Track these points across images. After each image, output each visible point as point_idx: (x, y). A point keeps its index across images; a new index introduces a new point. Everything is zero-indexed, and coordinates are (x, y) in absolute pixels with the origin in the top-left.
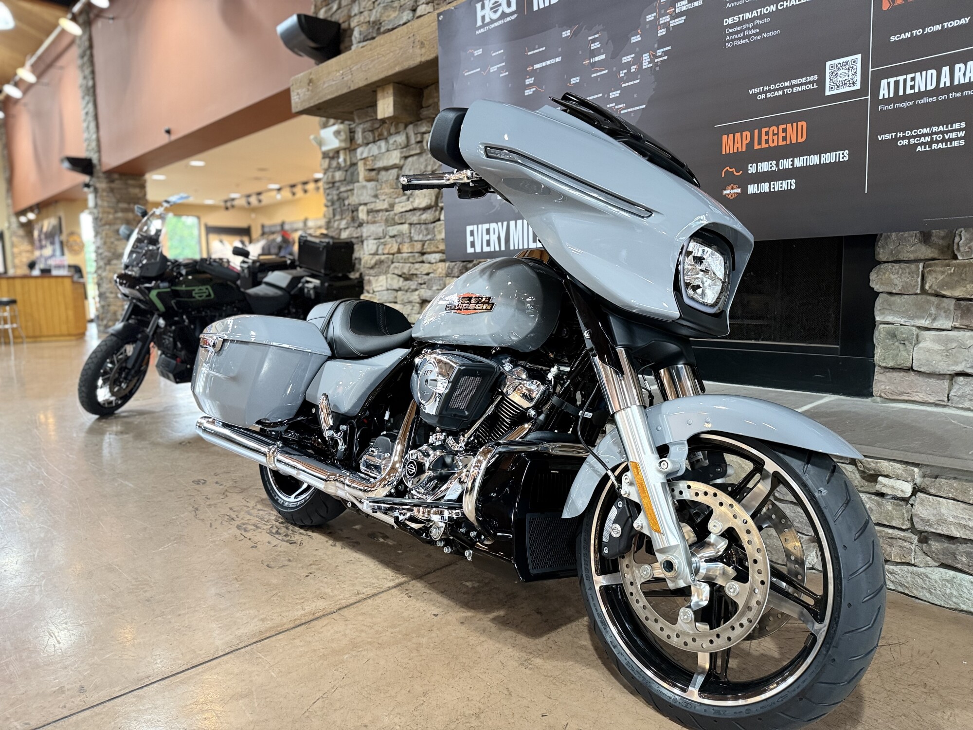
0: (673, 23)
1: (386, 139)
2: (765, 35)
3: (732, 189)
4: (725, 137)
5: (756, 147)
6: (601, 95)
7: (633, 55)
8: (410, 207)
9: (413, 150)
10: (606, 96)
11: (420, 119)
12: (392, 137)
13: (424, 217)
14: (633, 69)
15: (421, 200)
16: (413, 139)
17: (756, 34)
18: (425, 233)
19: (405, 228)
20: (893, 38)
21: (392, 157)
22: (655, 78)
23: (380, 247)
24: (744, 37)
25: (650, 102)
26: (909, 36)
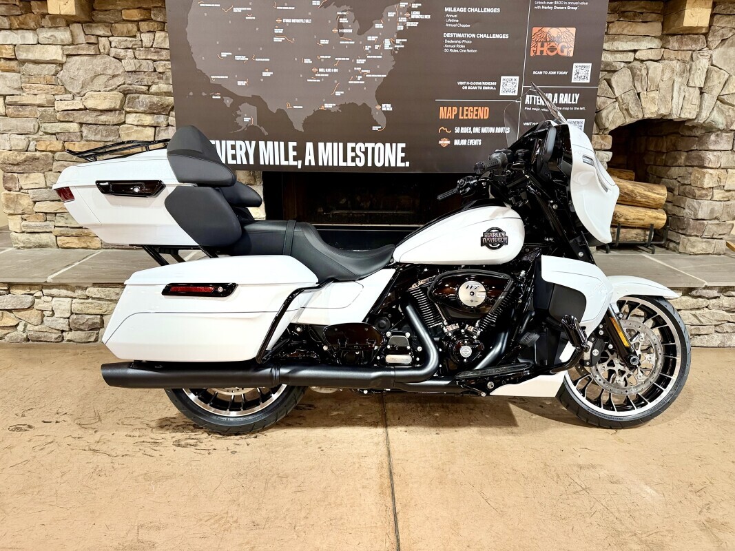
0: (408, 24)
1: (36, 30)
2: (469, 51)
3: (444, 141)
4: (441, 108)
5: (460, 117)
6: (348, 59)
8: (83, 107)
9: (83, 49)
10: (353, 61)
11: (93, 22)
12: (44, 30)
13: (103, 118)
14: (377, 47)
15: (98, 102)
16: (81, 38)
17: (463, 49)
18: (104, 134)
19: (74, 127)
20: (534, 73)
21: (47, 51)
22: (394, 58)
23: (32, 143)
24: (456, 48)
25: (390, 74)
26: (541, 73)
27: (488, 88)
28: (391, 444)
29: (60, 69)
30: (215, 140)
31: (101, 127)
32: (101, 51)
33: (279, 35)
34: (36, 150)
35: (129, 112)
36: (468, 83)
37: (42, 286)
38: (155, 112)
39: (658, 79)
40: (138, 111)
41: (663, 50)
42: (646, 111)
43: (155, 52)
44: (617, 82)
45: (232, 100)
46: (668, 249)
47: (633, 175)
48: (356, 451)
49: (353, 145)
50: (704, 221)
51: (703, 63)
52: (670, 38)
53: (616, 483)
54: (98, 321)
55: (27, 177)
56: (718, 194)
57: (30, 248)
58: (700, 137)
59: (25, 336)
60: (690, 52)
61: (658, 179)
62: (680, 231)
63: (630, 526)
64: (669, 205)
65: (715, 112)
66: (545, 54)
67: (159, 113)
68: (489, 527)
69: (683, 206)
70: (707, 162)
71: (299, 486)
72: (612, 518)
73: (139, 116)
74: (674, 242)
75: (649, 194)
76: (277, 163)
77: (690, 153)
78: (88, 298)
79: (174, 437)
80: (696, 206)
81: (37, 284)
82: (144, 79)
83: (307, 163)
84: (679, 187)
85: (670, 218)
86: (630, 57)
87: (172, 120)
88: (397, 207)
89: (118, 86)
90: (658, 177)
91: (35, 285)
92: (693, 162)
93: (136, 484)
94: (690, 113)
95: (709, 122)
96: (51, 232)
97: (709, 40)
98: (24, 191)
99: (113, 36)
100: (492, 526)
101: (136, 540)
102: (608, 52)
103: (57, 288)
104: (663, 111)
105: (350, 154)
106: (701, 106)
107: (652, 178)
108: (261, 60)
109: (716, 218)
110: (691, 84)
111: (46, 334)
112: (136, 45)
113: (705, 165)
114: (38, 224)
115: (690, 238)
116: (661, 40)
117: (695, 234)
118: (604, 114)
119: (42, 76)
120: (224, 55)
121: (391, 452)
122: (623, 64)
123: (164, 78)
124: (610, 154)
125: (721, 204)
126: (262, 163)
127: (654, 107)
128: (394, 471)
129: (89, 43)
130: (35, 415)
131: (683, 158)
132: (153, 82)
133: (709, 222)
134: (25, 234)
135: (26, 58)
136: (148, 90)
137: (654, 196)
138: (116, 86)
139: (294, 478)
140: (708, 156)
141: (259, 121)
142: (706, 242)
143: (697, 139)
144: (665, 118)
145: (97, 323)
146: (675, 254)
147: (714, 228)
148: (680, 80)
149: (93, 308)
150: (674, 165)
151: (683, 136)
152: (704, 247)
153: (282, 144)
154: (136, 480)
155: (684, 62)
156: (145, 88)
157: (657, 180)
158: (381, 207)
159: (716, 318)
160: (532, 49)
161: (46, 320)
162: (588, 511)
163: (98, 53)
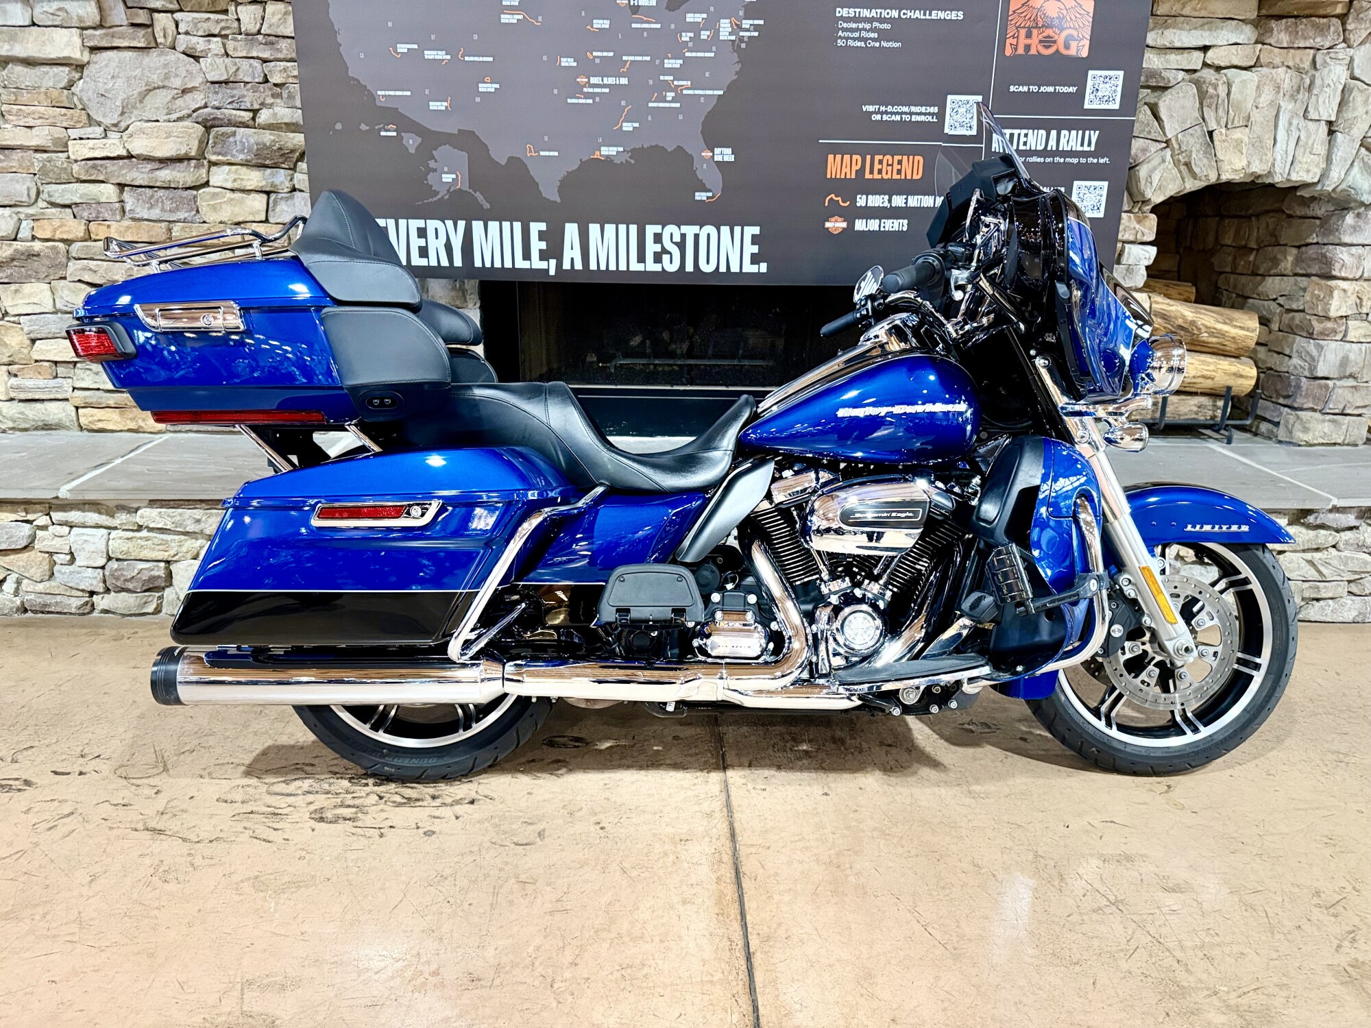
2: (884, 44)
3: (836, 221)
4: (831, 157)
5: (868, 176)
6: (648, 58)
7: (705, 16)
8: (124, 153)
9: (122, 37)
10: (657, 62)
13: (165, 175)
14: (704, 35)
15: (154, 142)
16: (119, 15)
17: (874, 40)
18: (168, 206)
19: (108, 192)
20: (1012, 88)
21: (52, 40)
22: (739, 57)
23: (24, 223)
24: (860, 39)
25: (730, 89)
26: (1025, 89)
27: (922, 118)
28: (737, 816)
29: (77, 75)
30: (386, 218)
31: (161, 193)
32: (160, 40)
33: (512, 10)
34: (34, 238)
35: (215, 164)
36: (883, 109)
37: (51, 506)
38: (268, 162)
39: (1249, 104)
40: (233, 160)
41: (1260, 46)
42: (1225, 167)
43: (266, 44)
44: (1169, 109)
45: (420, 140)
46: (1256, 434)
47: (1192, 291)
48: (670, 830)
49: (658, 229)
50: (1328, 382)
51: (1335, 74)
52: (1273, 24)
53: (1174, 891)
54: (162, 573)
55: (16, 291)
56: (1356, 329)
57: (26, 430)
58: (1324, 220)
59: (18, 603)
60: (1312, 51)
61: (1240, 299)
62: (1281, 401)
63: (1204, 976)
64: (1262, 349)
65: (1356, 169)
66: (1033, 51)
67: (275, 166)
68: (932, 980)
69: (1287, 353)
70: (1337, 266)
71: (558, 901)
72: (1169, 961)
73: (236, 171)
74: (1269, 421)
75: (1225, 328)
76: (508, 265)
77: (1304, 249)
78: (140, 528)
79: (311, 803)
80: (1315, 353)
81: (40, 502)
82: (244, 96)
83: (566, 266)
84: (1281, 317)
85: (1262, 375)
86: (1196, 60)
87: (301, 179)
88: (741, 352)
89: (194, 111)
90: (1238, 295)
91: (35, 504)
92: (1310, 267)
93: (237, 898)
94: (1308, 171)
95: (1344, 190)
96: (67, 400)
97: (1349, 27)
98: (12, 319)
99: (181, 10)
100: (937, 978)
101: (238, 1013)
102: (1154, 51)
103: (79, 510)
104: (1258, 168)
105: (651, 248)
106: (1329, 159)
107: (1229, 298)
108: (476, 59)
109: (1351, 376)
110: (1313, 114)
111: (59, 598)
112: (228, 28)
113: (1334, 273)
114: (41, 383)
115: (1300, 413)
116: (1256, 27)
117: (1311, 405)
118: (1143, 172)
119: (43, 90)
120: (403, 48)
121: (737, 831)
122: (1181, 75)
123: (285, 95)
124: (1153, 251)
125: (1361, 349)
126: (478, 264)
127: (1240, 160)
128: (745, 868)
129: (133, 25)
130: (38, 760)
131: (1290, 259)
132: (262, 104)
133: (1338, 383)
134: (15, 403)
135: (10, 54)
136: (254, 119)
137: (1234, 332)
138: (190, 112)
139: (549, 884)
140: (1340, 256)
141: (473, 182)
142: (1330, 421)
143: (1318, 222)
144: (1260, 181)
145: (159, 577)
146: (1272, 444)
147: (1348, 395)
148: (1291, 106)
149: (152, 548)
150: (1272, 272)
151: (1290, 216)
152: (1326, 430)
153: (517, 226)
154: (237, 889)
155: (1299, 70)
156: (247, 116)
157: (1239, 302)
158: (710, 352)
159: (1351, 566)
160: (1008, 41)
161: (59, 571)
162: (1122, 947)
163: (153, 45)
